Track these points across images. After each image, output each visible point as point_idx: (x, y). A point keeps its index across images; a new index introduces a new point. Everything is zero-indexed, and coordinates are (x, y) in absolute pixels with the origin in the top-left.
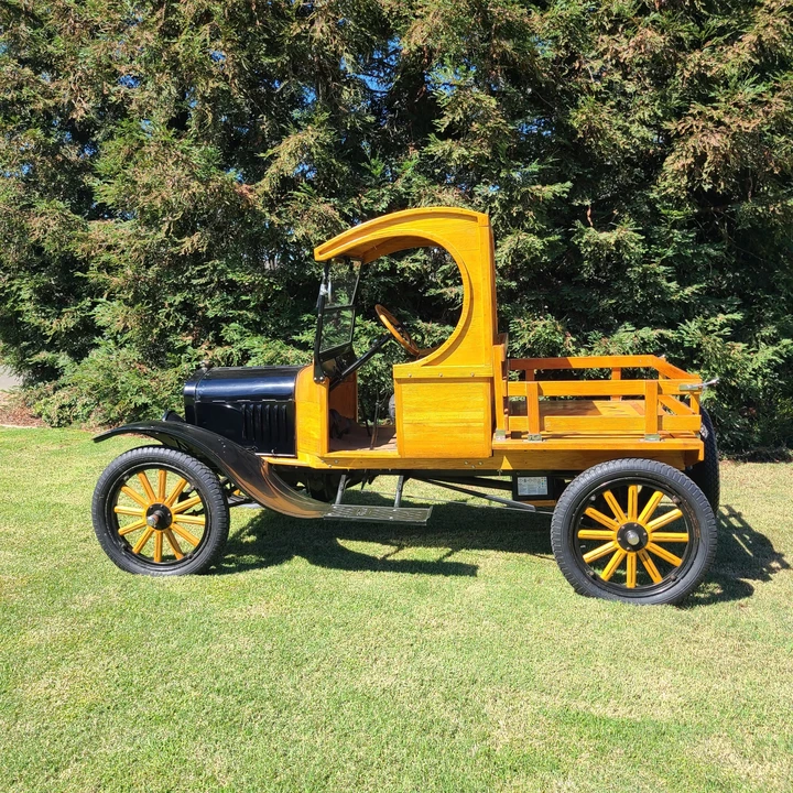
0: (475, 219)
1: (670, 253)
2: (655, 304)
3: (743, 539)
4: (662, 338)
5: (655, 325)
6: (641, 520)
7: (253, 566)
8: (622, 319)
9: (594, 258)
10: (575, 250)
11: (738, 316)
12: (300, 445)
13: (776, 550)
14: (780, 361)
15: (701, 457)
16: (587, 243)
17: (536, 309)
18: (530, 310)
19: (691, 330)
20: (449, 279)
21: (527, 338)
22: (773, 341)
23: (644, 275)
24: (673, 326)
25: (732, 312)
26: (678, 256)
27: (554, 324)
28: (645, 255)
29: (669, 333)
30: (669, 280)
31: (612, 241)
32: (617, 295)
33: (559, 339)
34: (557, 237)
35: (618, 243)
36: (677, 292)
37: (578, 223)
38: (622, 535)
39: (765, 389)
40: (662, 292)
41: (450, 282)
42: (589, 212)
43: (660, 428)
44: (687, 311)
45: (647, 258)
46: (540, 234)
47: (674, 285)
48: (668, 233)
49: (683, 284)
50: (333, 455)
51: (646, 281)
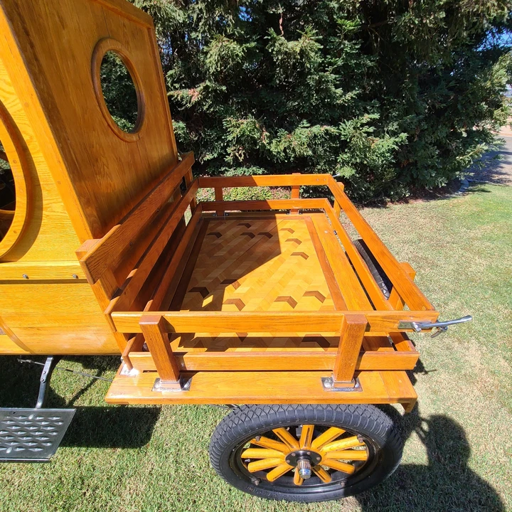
1: (340, 63)
2: (325, 105)
4: (327, 132)
5: (322, 123)
8: (302, 116)
9: (283, 64)
10: (269, 57)
11: (376, 116)
14: (396, 148)
16: (279, 52)
17: (244, 111)
18: (239, 110)
19: (347, 128)
20: (176, 82)
21: (237, 132)
22: (394, 134)
23: (319, 82)
24: (335, 123)
25: (373, 113)
26: (345, 66)
27: (254, 123)
28: (320, 64)
29: (333, 129)
30: (337, 87)
31: (298, 50)
32: (298, 98)
33: (256, 136)
34: (253, 44)
35: (302, 53)
36: (341, 96)
37: (272, 30)
39: (382, 166)
40: (332, 97)
41: (177, 86)
42: (281, 21)
44: (346, 113)
45: (322, 68)
46: (241, 41)
47: (339, 91)
48: (340, 43)
49: (346, 91)
51: (321, 87)
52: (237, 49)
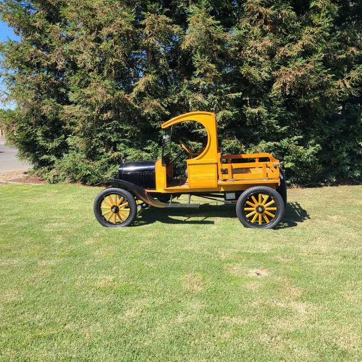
0: (211, 115)
1: (277, 116)
2: (272, 133)
3: (298, 212)
4: (275, 145)
5: (272, 141)
6: (262, 204)
7: (144, 224)
8: (262, 138)
9: (251, 118)
10: (244, 115)
11: (301, 137)
12: (157, 186)
13: (308, 214)
14: (316, 152)
15: (279, 185)
16: (248, 113)
17: (231, 137)
18: (229, 136)
19: (285, 142)
21: (228, 146)
22: (313, 145)
23: (268, 124)
24: (279, 141)
25: (299, 135)
26: (280, 117)
27: (238, 142)
28: (268, 117)
29: (278, 143)
30: (277, 125)
31: (257, 112)
32: (259, 130)
33: (239, 147)
34: (237, 112)
35: (259, 113)
36: (280, 129)
37: (245, 106)
38: (257, 209)
39: (312, 162)
40: (275, 129)
41: (200, 127)
42: (248, 102)
43: (267, 177)
44: (283, 136)
45: (269, 117)
46: (232, 111)
47: (278, 127)
48: (276, 109)
49: (282, 126)
50: (168, 188)
51: (269, 126)
52: (230, 113)
